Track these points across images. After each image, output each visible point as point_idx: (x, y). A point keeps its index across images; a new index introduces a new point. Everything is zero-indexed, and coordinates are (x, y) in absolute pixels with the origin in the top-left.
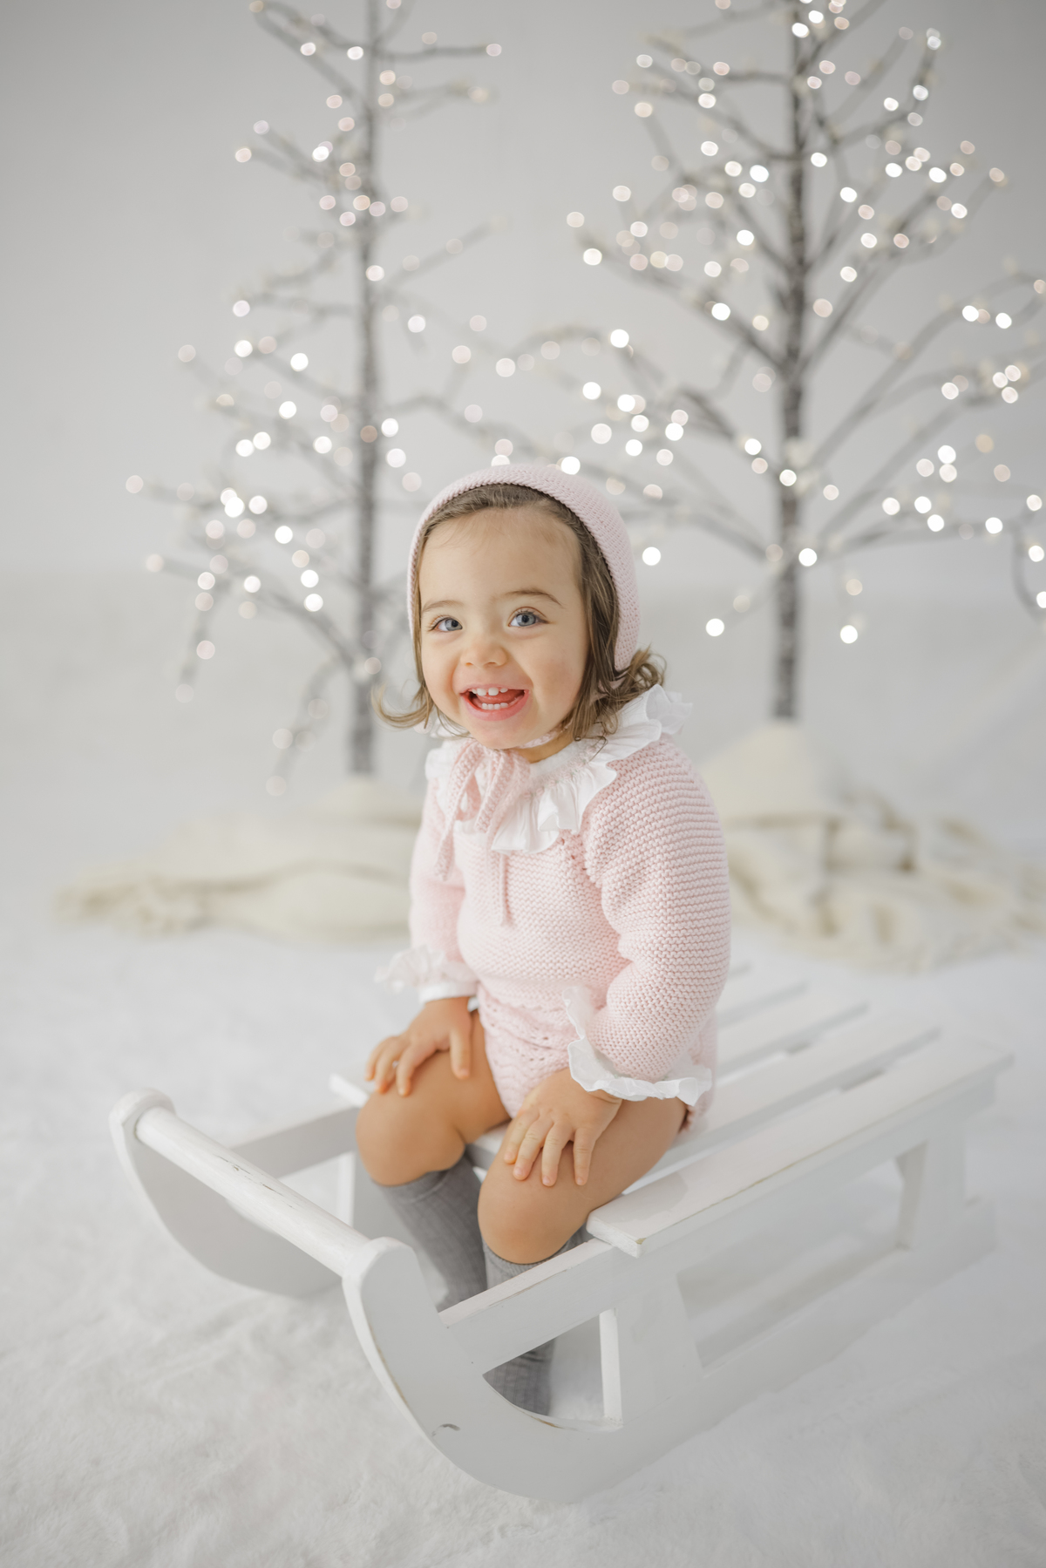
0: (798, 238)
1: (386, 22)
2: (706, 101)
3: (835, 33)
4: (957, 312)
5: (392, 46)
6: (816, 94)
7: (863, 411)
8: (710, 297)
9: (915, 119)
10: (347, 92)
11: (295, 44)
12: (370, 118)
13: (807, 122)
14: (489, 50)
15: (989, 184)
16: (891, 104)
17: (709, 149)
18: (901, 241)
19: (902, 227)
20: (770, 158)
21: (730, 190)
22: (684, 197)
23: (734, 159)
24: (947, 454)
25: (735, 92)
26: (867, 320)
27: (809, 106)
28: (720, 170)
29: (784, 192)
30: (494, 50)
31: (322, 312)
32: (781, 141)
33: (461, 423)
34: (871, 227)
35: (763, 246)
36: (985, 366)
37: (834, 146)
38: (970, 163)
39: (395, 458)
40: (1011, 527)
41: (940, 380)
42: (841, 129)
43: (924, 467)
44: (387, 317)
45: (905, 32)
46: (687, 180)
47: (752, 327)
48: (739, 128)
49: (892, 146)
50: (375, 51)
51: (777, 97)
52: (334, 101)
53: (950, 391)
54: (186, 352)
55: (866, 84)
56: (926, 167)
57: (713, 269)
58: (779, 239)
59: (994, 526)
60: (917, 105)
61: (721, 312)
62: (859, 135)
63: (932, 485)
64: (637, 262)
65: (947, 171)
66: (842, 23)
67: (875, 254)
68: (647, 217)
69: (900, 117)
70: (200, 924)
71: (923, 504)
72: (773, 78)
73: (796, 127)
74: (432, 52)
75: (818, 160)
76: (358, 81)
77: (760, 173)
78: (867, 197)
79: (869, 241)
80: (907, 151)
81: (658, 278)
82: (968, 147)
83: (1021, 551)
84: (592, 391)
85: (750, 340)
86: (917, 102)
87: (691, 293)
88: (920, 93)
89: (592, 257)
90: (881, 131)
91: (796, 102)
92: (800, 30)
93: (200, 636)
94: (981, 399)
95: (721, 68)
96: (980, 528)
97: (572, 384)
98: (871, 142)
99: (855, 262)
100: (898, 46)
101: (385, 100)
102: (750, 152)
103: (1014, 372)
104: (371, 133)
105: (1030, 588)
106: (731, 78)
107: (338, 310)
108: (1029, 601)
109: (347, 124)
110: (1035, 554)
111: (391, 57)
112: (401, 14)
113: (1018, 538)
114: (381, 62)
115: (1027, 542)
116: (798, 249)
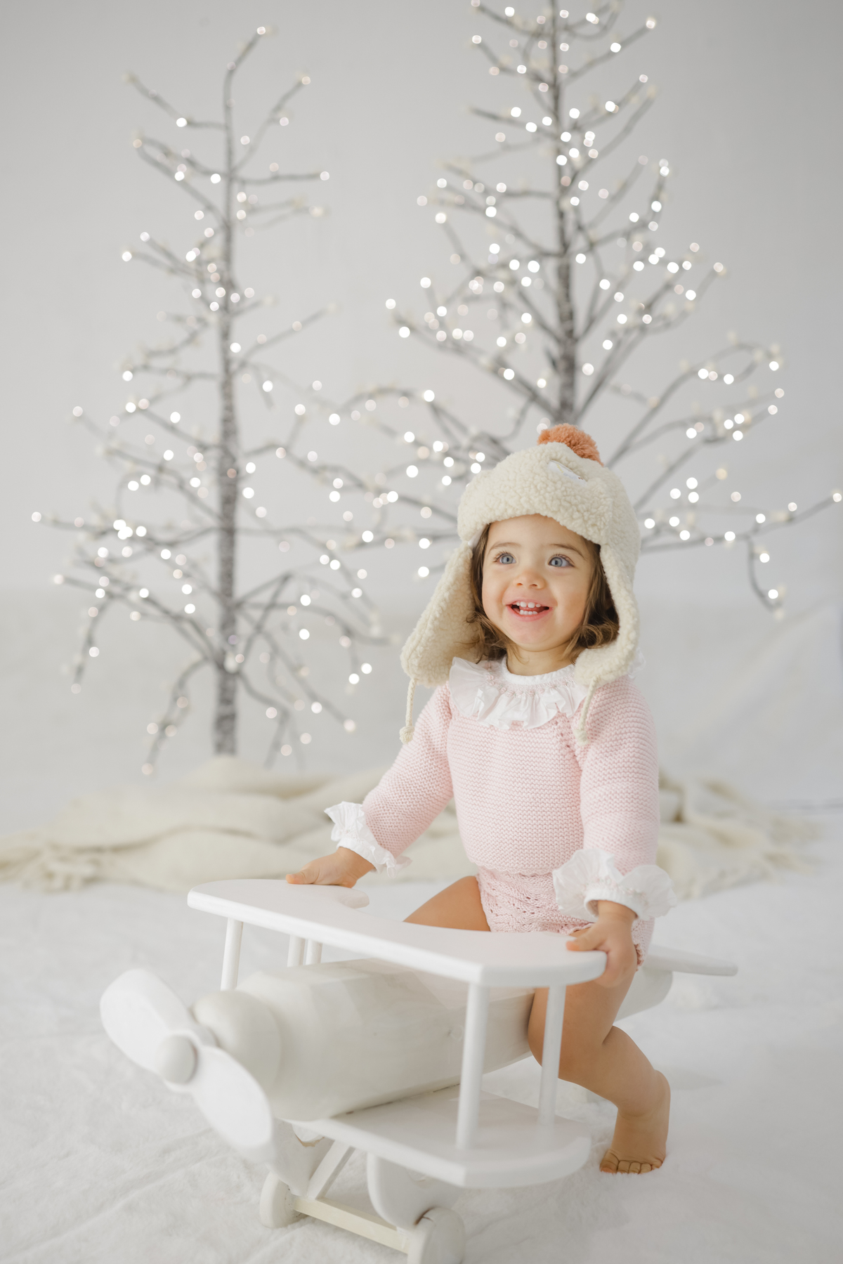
0: (567, 316)
1: (239, 155)
2: (491, 212)
3: (589, 162)
4: (694, 373)
5: (243, 173)
6: (576, 209)
7: (622, 451)
8: (499, 364)
9: (653, 226)
10: (209, 208)
11: (170, 172)
12: (228, 228)
13: (570, 228)
14: (322, 175)
15: (714, 274)
16: (634, 217)
17: (495, 249)
18: (647, 319)
19: (649, 308)
20: (541, 255)
21: (513, 282)
22: (476, 285)
23: (515, 257)
24: (692, 483)
25: (512, 205)
26: (623, 377)
27: (571, 217)
28: (504, 266)
29: (553, 282)
30: (325, 176)
31: (189, 378)
32: (552, 244)
33: (303, 464)
34: (623, 308)
35: (541, 324)
36: (717, 415)
37: (591, 247)
38: (696, 259)
39: (248, 493)
40: (742, 537)
41: (684, 425)
42: (596, 233)
43: (676, 494)
44: (243, 381)
45: (643, 160)
46: (478, 273)
47: (537, 386)
48: (518, 234)
49: (637, 246)
50: (231, 177)
51: (546, 209)
52: (199, 215)
53: (691, 433)
54: (77, 411)
55: (614, 198)
56: (664, 262)
57: (502, 342)
58: (552, 319)
59: (730, 536)
60: (655, 216)
61: (509, 374)
62: (611, 237)
63: (681, 507)
64: (441, 336)
65: (680, 265)
66: (593, 153)
67: (628, 330)
68: (448, 303)
69: (642, 225)
71: (674, 522)
72: (543, 195)
73: (562, 232)
74: (276, 178)
75: (581, 259)
76: (218, 202)
77: (534, 266)
78: (619, 286)
79: (622, 319)
80: (648, 249)
81: (458, 348)
82: (695, 247)
83: (753, 556)
84: (409, 437)
85: (534, 396)
86: (654, 213)
87: (485, 361)
88: (656, 206)
89: (404, 332)
90: (628, 234)
91: (561, 215)
92: (562, 160)
93: (90, 642)
94: (715, 439)
95: (501, 187)
96: (720, 539)
97: (391, 432)
98: (621, 242)
99: (612, 335)
100: (638, 169)
101: (241, 214)
102: (526, 251)
103: (740, 419)
104: (229, 239)
105: (762, 586)
106: (509, 194)
107: (203, 376)
108: (762, 595)
109: (209, 232)
110: (765, 558)
111: (244, 182)
112: (252, 149)
113: (751, 546)
114: (236, 186)
115: (757, 549)
116: (568, 325)
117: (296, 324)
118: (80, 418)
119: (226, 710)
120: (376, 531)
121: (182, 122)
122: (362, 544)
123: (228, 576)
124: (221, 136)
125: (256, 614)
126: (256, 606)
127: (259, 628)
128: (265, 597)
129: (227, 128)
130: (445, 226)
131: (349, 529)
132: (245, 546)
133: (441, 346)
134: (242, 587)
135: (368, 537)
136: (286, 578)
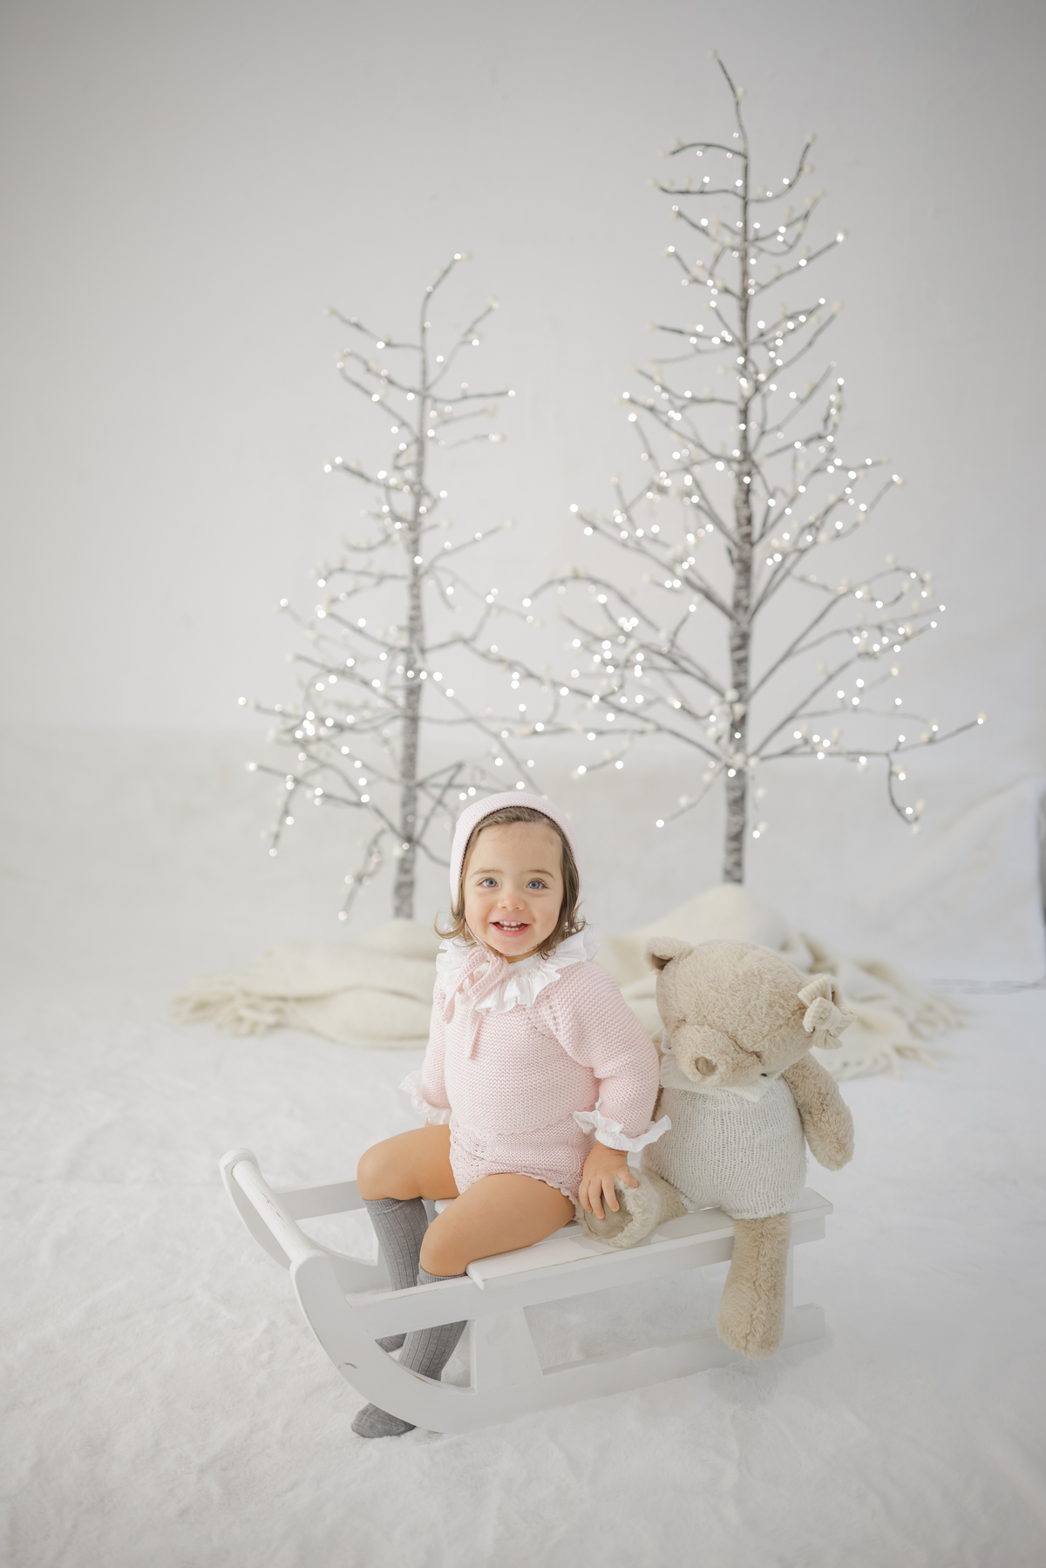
0: (745, 521)
1: (433, 374)
2: (674, 417)
5: (435, 392)
7: (788, 654)
10: (403, 424)
11: (369, 394)
12: (420, 442)
13: (753, 433)
14: (509, 393)
15: (891, 484)
18: (809, 539)
22: (651, 497)
25: (694, 410)
30: (512, 393)
31: (382, 578)
33: (485, 656)
34: (789, 528)
41: (850, 632)
44: (428, 585)
50: (424, 394)
52: (395, 430)
53: (859, 641)
54: (284, 602)
68: (626, 510)
70: (278, 1026)
73: (745, 439)
74: (465, 397)
76: (412, 419)
78: (790, 502)
79: (787, 537)
85: (707, 596)
89: (588, 531)
93: (286, 812)
99: (780, 551)
104: (421, 452)
105: (899, 803)
106: (694, 400)
107: (394, 577)
108: (900, 811)
109: (403, 446)
110: (902, 777)
111: (435, 400)
112: (445, 368)
113: (891, 764)
114: (429, 402)
115: (896, 768)
116: (745, 530)
117: (478, 535)
118: (286, 608)
119: (405, 878)
120: (547, 722)
121: (381, 345)
122: (535, 733)
123: (410, 759)
124: (417, 356)
125: (437, 792)
126: (436, 786)
127: (440, 802)
128: (443, 779)
129: (422, 349)
130: (636, 424)
131: (523, 720)
132: (426, 731)
133: (624, 544)
134: (422, 772)
135: (540, 727)
136: (459, 767)
